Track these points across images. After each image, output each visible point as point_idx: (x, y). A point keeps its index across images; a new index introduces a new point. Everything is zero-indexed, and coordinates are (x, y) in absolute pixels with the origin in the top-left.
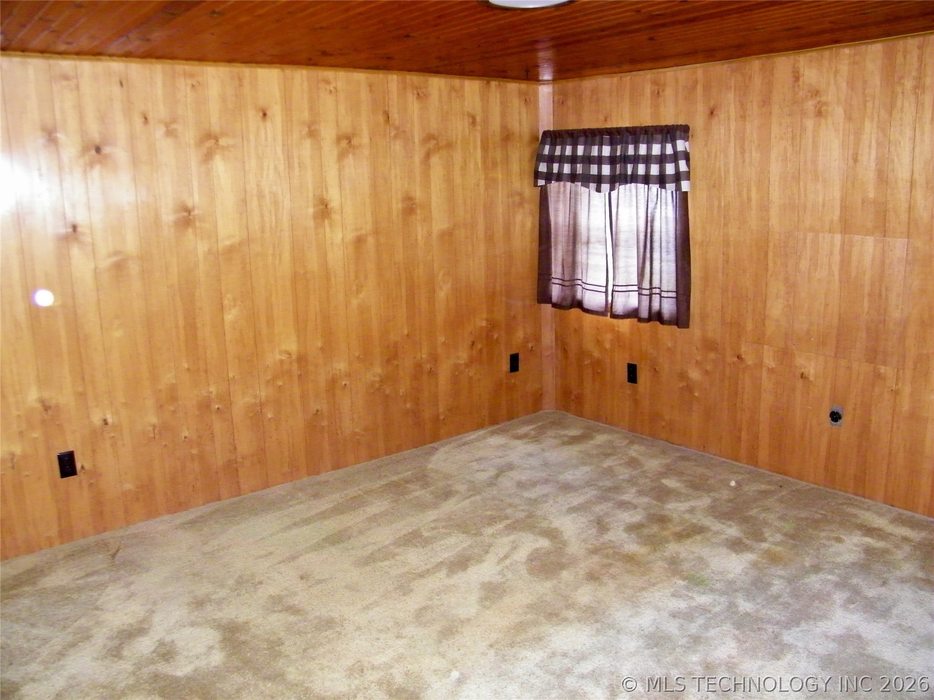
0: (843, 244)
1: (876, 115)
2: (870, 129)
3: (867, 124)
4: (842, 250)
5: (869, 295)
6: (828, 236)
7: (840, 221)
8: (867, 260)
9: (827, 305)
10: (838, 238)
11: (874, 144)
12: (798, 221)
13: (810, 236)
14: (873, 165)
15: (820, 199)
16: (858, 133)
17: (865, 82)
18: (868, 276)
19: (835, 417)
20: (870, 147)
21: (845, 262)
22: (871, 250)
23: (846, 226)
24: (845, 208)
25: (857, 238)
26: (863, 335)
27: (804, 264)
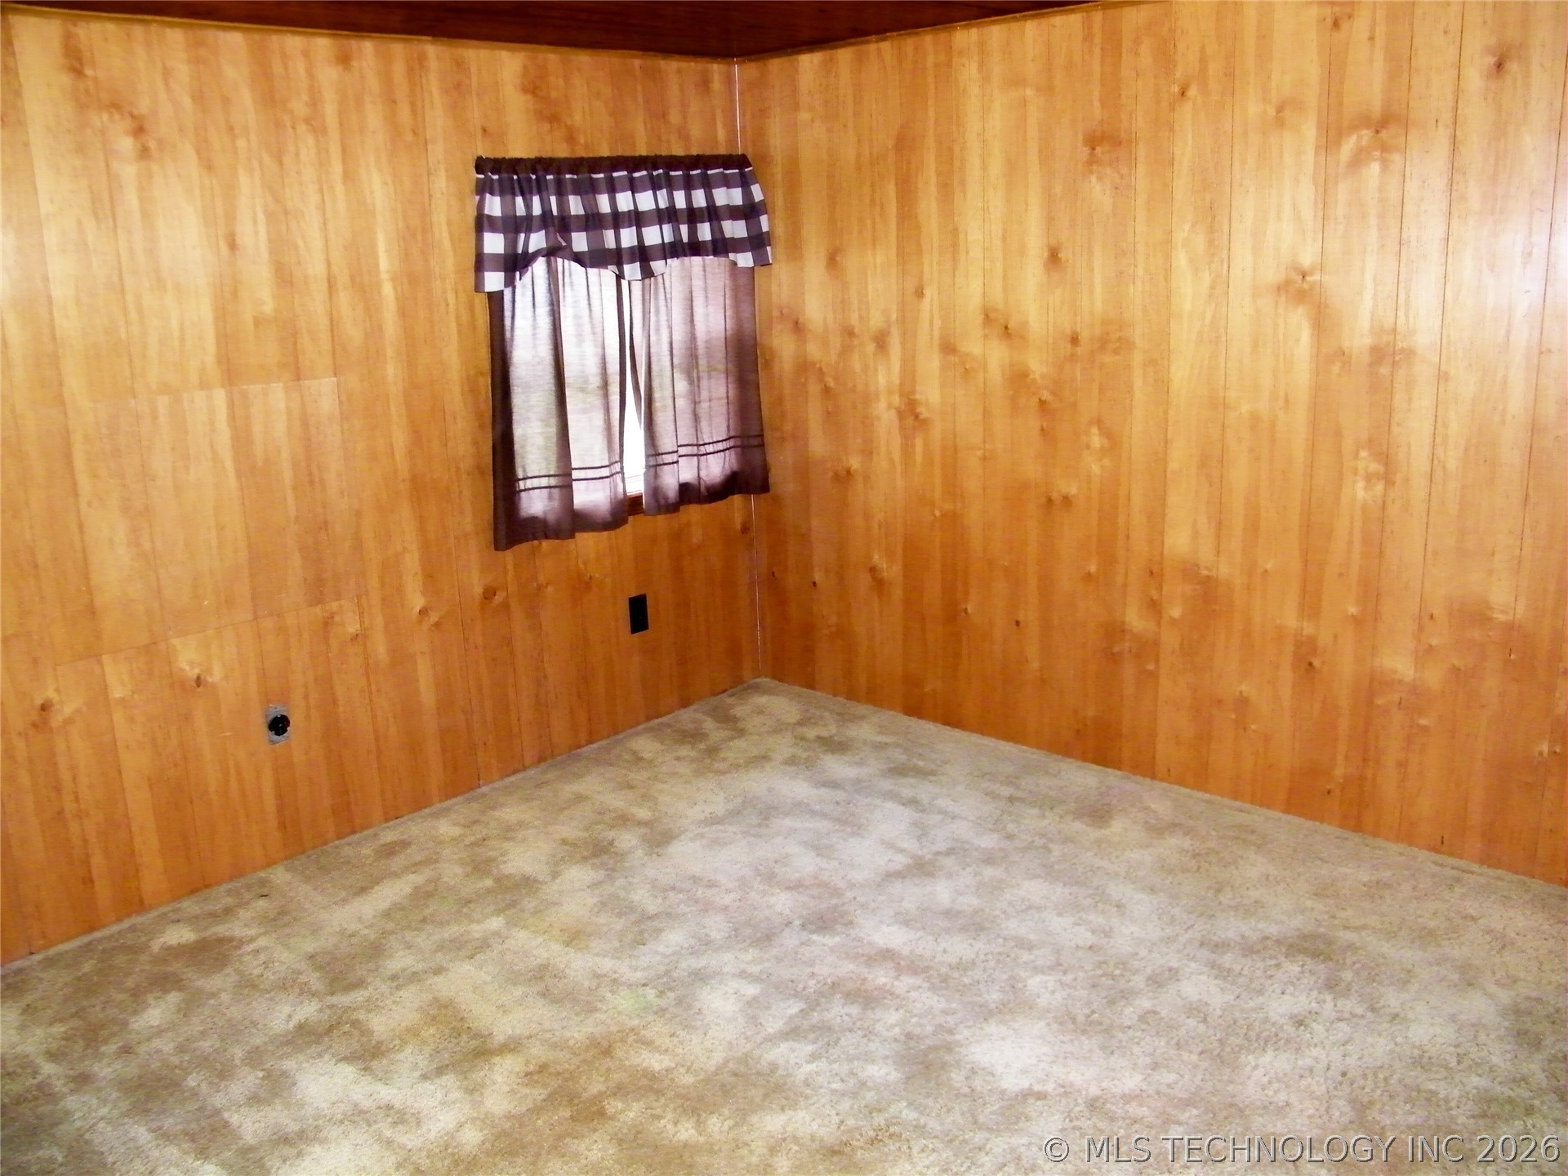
0: (231, 405)
1: (256, 165)
2: (249, 189)
3: (244, 180)
4: (232, 417)
5: (295, 488)
6: (200, 396)
7: (219, 362)
8: (280, 427)
9: (222, 529)
10: (220, 396)
11: (261, 217)
12: (133, 375)
13: (163, 403)
14: (265, 254)
15: (175, 324)
16: (230, 192)
17: (226, 101)
18: (285, 455)
19: (279, 725)
20: (255, 221)
21: (242, 439)
22: (282, 406)
23: (231, 372)
24: (226, 339)
25: (254, 389)
26: (296, 561)
27: (161, 463)
